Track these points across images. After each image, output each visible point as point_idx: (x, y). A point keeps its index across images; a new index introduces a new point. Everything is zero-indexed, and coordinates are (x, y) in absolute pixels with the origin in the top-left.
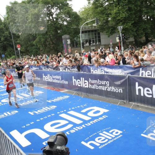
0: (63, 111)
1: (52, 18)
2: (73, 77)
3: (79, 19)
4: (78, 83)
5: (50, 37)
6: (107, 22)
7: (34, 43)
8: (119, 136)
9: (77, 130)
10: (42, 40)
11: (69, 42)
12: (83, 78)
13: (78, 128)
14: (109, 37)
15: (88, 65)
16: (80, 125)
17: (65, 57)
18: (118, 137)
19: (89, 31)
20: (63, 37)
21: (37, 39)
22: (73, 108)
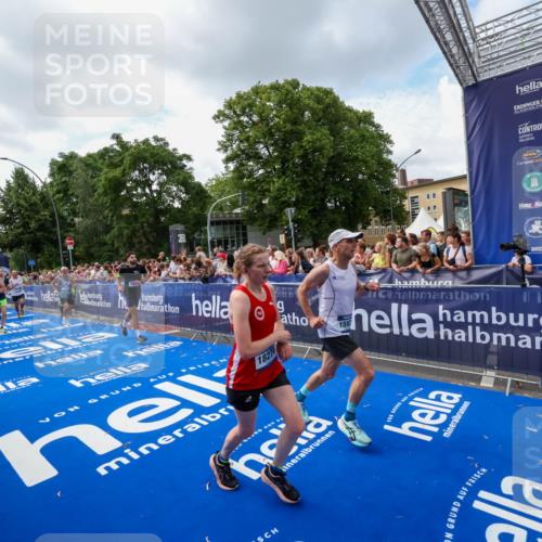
0: (164, 376)
1: (151, 190)
2: (193, 295)
3: (206, 197)
4: (205, 309)
5: (143, 227)
6: (261, 206)
7: (107, 238)
8: (327, 436)
9: (205, 423)
10: (126, 232)
11: (182, 239)
12: (219, 298)
13: (208, 417)
14: (264, 234)
15: (226, 276)
16: (213, 409)
17: (174, 258)
18: (323, 439)
19: (225, 223)
20: (171, 228)
21: (115, 231)
22: (191, 368)
